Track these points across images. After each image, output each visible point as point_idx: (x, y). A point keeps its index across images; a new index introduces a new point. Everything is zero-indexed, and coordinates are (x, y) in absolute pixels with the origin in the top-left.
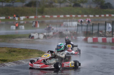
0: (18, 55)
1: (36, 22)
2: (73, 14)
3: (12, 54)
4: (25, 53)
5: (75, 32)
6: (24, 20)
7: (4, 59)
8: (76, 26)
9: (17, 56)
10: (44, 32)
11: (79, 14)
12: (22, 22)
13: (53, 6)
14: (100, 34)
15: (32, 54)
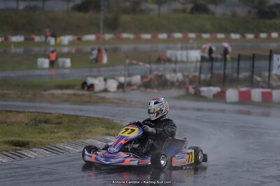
0: (56, 130)
1: (99, 50)
2: (191, 32)
3: (41, 129)
4: (74, 125)
5: (194, 76)
6: (71, 44)
7: (20, 139)
8: (197, 62)
9: (52, 132)
10: (120, 75)
11: (205, 32)
12: (65, 50)
13: (142, 12)
14: (258, 81)
15: (89, 129)
